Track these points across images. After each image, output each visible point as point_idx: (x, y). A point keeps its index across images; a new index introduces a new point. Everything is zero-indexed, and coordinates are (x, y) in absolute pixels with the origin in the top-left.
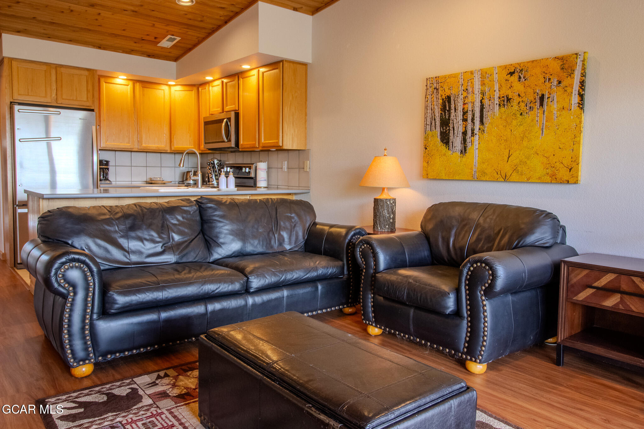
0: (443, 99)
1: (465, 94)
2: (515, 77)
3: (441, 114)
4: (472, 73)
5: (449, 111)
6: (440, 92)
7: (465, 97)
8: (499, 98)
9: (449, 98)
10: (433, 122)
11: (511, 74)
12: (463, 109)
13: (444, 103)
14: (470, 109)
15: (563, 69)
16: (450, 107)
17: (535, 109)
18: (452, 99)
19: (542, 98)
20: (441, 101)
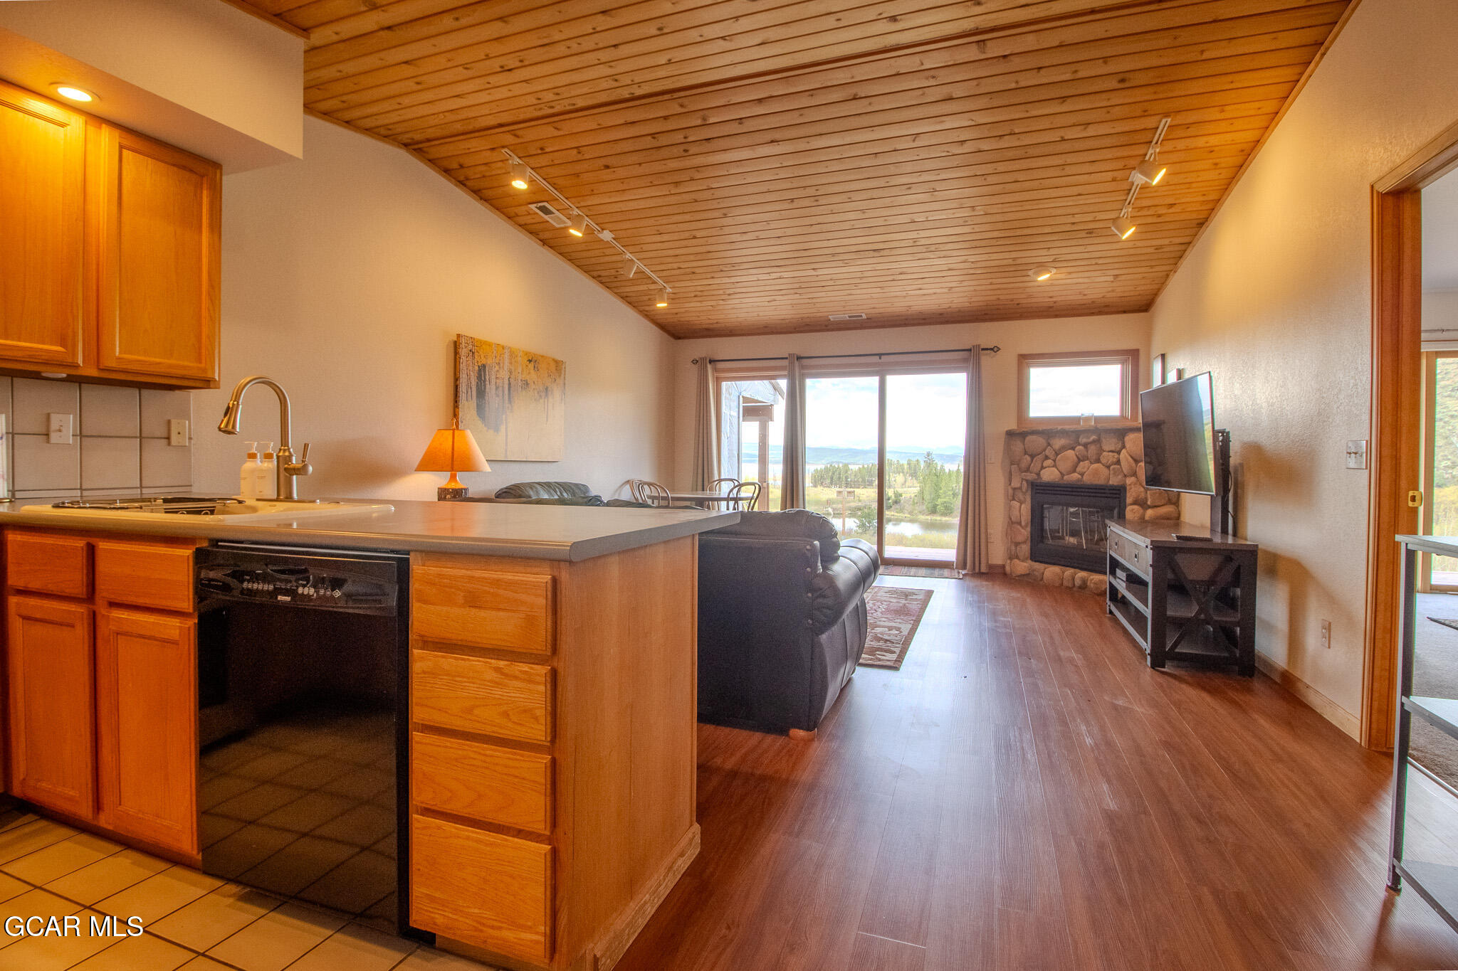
0: (479, 367)
1: (497, 368)
2: (531, 366)
3: (477, 383)
4: (503, 348)
5: (485, 381)
6: (476, 357)
7: (498, 371)
8: (521, 380)
9: (484, 366)
10: (469, 390)
11: (530, 361)
12: (496, 383)
13: (480, 370)
14: (501, 385)
15: (556, 369)
16: (485, 378)
17: (543, 397)
18: (487, 369)
19: (547, 389)
20: (477, 368)
